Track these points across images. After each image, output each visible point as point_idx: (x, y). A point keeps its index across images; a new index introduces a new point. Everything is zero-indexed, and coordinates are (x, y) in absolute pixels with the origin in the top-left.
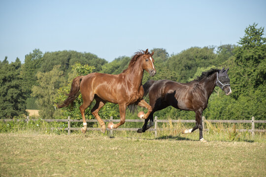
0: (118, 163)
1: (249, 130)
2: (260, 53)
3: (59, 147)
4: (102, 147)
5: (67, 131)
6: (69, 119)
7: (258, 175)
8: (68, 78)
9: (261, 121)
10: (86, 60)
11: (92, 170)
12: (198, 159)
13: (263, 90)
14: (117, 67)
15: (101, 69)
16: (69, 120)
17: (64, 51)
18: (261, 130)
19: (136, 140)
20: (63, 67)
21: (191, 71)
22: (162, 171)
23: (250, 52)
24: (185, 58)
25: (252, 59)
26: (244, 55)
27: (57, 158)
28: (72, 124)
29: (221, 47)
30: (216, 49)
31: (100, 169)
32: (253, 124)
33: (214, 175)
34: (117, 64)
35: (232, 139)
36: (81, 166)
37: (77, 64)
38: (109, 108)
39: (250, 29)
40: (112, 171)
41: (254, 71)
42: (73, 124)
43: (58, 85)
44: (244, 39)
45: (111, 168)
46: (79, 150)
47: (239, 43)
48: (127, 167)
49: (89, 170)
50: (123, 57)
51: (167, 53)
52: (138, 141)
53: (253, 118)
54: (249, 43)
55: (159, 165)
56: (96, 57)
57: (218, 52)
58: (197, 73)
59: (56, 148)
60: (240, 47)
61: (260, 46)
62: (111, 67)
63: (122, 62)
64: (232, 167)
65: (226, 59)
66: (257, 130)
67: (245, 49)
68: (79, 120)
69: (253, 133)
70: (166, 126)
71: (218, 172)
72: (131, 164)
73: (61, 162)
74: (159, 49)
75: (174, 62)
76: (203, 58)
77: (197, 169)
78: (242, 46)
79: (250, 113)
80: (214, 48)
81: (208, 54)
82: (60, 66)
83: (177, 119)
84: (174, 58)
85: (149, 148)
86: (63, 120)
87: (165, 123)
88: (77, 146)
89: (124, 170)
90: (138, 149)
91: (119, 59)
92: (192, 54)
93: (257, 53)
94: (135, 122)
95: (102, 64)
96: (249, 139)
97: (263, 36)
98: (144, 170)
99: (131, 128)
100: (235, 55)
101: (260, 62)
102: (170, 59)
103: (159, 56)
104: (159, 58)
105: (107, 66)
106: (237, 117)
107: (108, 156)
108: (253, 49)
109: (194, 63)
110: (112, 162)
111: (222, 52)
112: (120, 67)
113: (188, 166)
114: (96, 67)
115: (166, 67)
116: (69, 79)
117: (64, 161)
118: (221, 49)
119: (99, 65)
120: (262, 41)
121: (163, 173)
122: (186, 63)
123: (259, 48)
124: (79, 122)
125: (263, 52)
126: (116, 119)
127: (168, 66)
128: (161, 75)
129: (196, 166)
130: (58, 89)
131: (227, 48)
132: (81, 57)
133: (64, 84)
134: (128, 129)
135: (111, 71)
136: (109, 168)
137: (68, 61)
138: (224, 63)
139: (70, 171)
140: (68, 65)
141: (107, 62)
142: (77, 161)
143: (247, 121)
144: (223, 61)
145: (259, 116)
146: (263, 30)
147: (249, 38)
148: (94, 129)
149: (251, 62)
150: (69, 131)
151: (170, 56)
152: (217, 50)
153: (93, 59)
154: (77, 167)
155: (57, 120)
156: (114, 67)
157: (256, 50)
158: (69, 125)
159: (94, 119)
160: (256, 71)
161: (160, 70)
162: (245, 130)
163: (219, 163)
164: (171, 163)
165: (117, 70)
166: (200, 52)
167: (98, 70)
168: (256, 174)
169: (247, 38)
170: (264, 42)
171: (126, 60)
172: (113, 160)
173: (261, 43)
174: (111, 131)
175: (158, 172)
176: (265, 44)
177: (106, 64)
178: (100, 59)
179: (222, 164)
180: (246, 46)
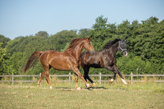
0: (16, 102)
1: (98, 81)
2: (105, 33)
4: (6, 92)
7: (103, 108)
9: (105, 75)
12: (66, 98)
14: (17, 43)
15: (7, 45)
18: (105, 81)
19: (28, 87)
21: (62, 45)
22: (44, 106)
23: (99, 33)
24: (59, 37)
25: (100, 37)
26: (95, 35)
29: (81, 30)
30: (78, 31)
31: (5, 106)
32: (100, 77)
33: (76, 108)
34: (16, 41)
38: (11, 68)
39: (98, 19)
40: (13, 107)
41: (101, 44)
44: (95, 25)
45: (12, 105)
47: (92, 28)
48: (22, 105)
50: (20, 37)
51: (48, 34)
52: (29, 88)
53: (100, 73)
55: (42, 103)
56: (3, 37)
57: (79, 33)
58: (66, 46)
60: (92, 30)
61: (105, 29)
62: (13, 43)
63: (20, 40)
64: (87, 103)
66: (103, 81)
67: (95, 31)
69: (100, 82)
71: (79, 107)
72: (24, 102)
74: (43, 32)
75: (52, 39)
76: (70, 37)
77: (65, 105)
78: (94, 29)
79: (99, 70)
80: (77, 31)
81: (73, 35)
83: (54, 75)
84: (52, 37)
85: (36, 93)
89: (21, 106)
90: (29, 93)
91: (18, 38)
92: (63, 35)
94: (28, 77)
95: (7, 41)
96: (98, 86)
97: (107, 23)
98: (33, 106)
99: (25, 80)
100: (90, 35)
101: (105, 39)
102: (50, 37)
103: (42, 36)
104: (43, 37)
105: (10, 42)
106: (90, 73)
107: (10, 98)
108: (101, 31)
109: (64, 40)
110: (13, 101)
111: (82, 33)
112: (19, 43)
113: (60, 103)
114: (3, 43)
115: (47, 43)
118: (81, 31)
119: (5, 42)
120: (106, 26)
121: (44, 108)
122: (59, 40)
123: (104, 30)
125: (107, 33)
126: (16, 75)
127: (48, 42)
128: (44, 48)
129: (65, 103)
131: (84, 31)
134: (23, 81)
135: (13, 45)
136: (11, 105)
141: (10, 40)
143: (97, 75)
145: (104, 72)
146: (107, 19)
148: (2, 81)
149: (99, 39)
151: (50, 36)
152: (78, 32)
156: (15, 43)
157: (103, 32)
159: (2, 75)
160: (103, 44)
161: (43, 45)
162: (95, 81)
163: (79, 101)
164: (50, 101)
165: (16, 45)
166: (68, 33)
167: (5, 45)
168: (102, 107)
169: (97, 24)
170: (108, 27)
171: (23, 39)
172: (13, 100)
173: (106, 28)
174: (13, 82)
175: (42, 107)
176: (108, 28)
177: (10, 41)
178: (6, 38)
179: (81, 101)
180: (96, 30)
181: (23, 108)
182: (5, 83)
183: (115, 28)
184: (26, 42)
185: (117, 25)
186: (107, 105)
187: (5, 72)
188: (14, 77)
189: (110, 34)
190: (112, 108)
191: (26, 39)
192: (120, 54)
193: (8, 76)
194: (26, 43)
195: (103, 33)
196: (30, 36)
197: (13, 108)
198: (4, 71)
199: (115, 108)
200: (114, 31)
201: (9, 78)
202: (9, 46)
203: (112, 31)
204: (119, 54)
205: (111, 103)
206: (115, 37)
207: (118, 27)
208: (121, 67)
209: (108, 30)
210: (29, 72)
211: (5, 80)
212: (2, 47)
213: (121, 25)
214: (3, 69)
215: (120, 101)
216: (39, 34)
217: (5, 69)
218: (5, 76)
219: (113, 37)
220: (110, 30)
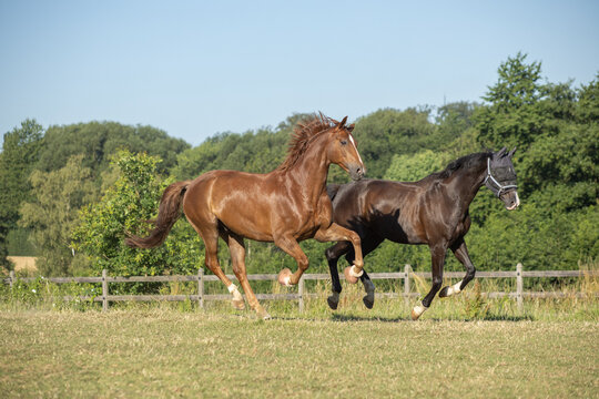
0: (215, 372)
1: (511, 294)
2: (534, 119)
3: (82, 341)
4: (179, 338)
5: (101, 303)
6: (104, 275)
7: (532, 393)
8: (101, 183)
9: (537, 273)
10: (142, 142)
11: (159, 389)
12: (397, 360)
13: (542, 204)
14: (212, 158)
15: (177, 163)
16: (105, 278)
17: (92, 123)
18: (539, 294)
19: (257, 320)
20: (90, 158)
21: (378, 163)
22: (315, 389)
23: (510, 118)
24: (365, 134)
25: (516, 133)
26: (497, 126)
27: (78, 364)
28: (112, 288)
29: (445, 109)
30: (434, 113)
31: (176, 388)
32: (519, 280)
33: (433, 395)
34: (211, 150)
35: (472, 315)
36: (133, 382)
37: (121, 153)
38: (194, 249)
39: (509, 66)
40: (204, 390)
41: (521, 160)
42: (115, 287)
43: (80, 200)
44: (496, 89)
45: (201, 385)
46: (127, 345)
47: (487, 99)
48: (238, 383)
49: (152, 390)
50: (225, 135)
52: (261, 322)
53: (519, 266)
54: (507, 98)
55: (308, 375)
56: (163, 136)
57: (438, 119)
58: (392, 166)
59: (76, 341)
60: (487, 107)
61: (532, 103)
62: (198, 157)
63: (223, 145)
64: (473, 376)
65: (457, 134)
66: (528, 293)
67: (498, 112)
68: (128, 277)
69: (520, 299)
70: (324, 288)
71: (443, 390)
72: (245, 374)
73: (87, 373)
74: (306, 115)
76: (404, 135)
77: (394, 383)
78: (491, 104)
79: (513, 255)
80: (430, 111)
81: (415, 124)
82: (82, 156)
85: (287, 339)
86: (91, 278)
87: (321, 281)
88: (123, 336)
89: (231, 388)
90: (260, 341)
91: (215, 140)
92: (380, 125)
93: (527, 121)
94: (254, 281)
95: (178, 151)
96: (510, 314)
97: (540, 83)
98: (276, 388)
100: (478, 126)
101: (532, 140)
105: (188, 156)
106: (482, 265)
107: (193, 358)
108: (518, 111)
109: (385, 144)
110: (203, 370)
111: (448, 118)
112: (219, 158)
113: (373, 377)
114: (164, 157)
116: (103, 186)
117: (94, 370)
118: (446, 111)
119: (171, 154)
120: (537, 93)
121: (318, 394)
122: (366, 146)
123: (530, 108)
124: (127, 284)
125: (540, 118)
129: (393, 377)
130: (79, 208)
131: (457, 111)
132: (131, 136)
133: (93, 197)
135: (198, 165)
136: (196, 386)
137: (102, 146)
138: (452, 144)
139: (108, 393)
140: (100, 153)
141: (189, 147)
142: (124, 371)
143: (506, 274)
144: (450, 141)
145: (533, 262)
146: (539, 68)
147: (508, 86)
148: (161, 297)
149: (513, 140)
150: (105, 303)
152: (436, 115)
153: (158, 139)
154: (124, 384)
155: (77, 279)
156: (205, 157)
157: (524, 113)
158: (105, 290)
159: (161, 274)
160: (526, 159)
162: (502, 294)
163: (444, 368)
164: (337, 370)
165: (211, 165)
166: (399, 119)
167: (170, 166)
168: (527, 391)
169: (503, 86)
170: (543, 95)
171: (233, 142)
172: (205, 367)
173: (535, 99)
174: (201, 302)
175: (308, 392)
176: (543, 99)
177: (186, 151)
178: (173, 141)
179: (450, 370)
180: (501, 105)
181: (241, 395)
182: (174, 304)
183: (570, 98)
184: (246, 153)
185: (576, 87)
186: (545, 384)
187: (171, 264)
188: (206, 283)
189: (554, 122)
190: (565, 392)
191: (245, 144)
192: (591, 194)
193: (184, 278)
194: (247, 158)
195: (526, 116)
196: (260, 131)
197: (205, 396)
198: (169, 262)
199: (577, 396)
200: (565, 110)
201: (186, 284)
202: (184, 170)
203: (558, 110)
204: (586, 195)
205: (562, 373)
206: (571, 131)
207: (582, 97)
208: (594, 242)
209: (546, 106)
210: (260, 265)
211: (174, 294)
212: (159, 173)
213: (592, 87)
214: (164, 255)
215: (594, 368)
216: (293, 124)
217: (172, 252)
218: (174, 280)
219: (562, 131)
220: (552, 105)
